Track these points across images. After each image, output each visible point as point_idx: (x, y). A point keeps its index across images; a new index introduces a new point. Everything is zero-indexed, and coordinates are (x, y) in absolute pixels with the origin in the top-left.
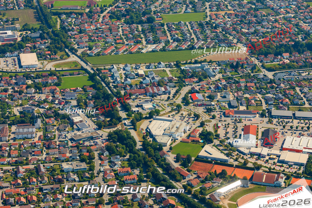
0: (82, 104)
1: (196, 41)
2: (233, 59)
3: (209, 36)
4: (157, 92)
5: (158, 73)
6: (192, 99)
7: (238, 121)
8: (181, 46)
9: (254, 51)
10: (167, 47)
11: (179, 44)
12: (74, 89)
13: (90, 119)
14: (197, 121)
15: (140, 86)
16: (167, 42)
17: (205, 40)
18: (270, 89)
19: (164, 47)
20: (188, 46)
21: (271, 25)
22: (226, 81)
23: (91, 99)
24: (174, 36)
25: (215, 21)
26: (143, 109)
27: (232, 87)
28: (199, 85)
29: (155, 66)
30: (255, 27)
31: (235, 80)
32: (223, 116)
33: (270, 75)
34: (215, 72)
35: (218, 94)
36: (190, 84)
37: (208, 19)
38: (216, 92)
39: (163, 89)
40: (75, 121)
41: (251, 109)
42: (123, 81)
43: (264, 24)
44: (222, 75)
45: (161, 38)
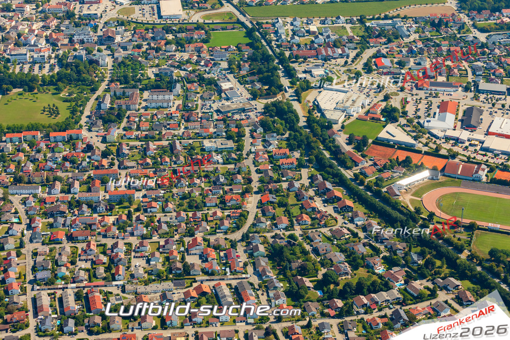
2: (435, 14)
4: (331, 54)
5: (336, 30)
6: (376, 65)
7: (434, 95)
9: (465, 6)
14: (380, 94)
15: (310, 47)
18: (481, 55)
22: (423, 43)
26: (312, 76)
27: (430, 51)
28: (387, 48)
29: (332, 22)
31: (435, 42)
32: (414, 88)
33: (482, 37)
34: (410, 32)
35: (411, 59)
36: (375, 45)
38: (408, 57)
39: (340, 51)
41: (452, 80)
42: (289, 40)
44: (418, 35)
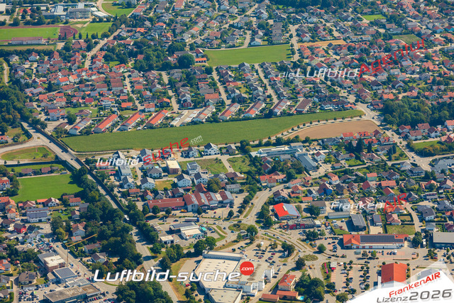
0: (61, 230)
1: (276, 100)
2: (351, 134)
3: (301, 89)
4: (207, 203)
5: (207, 166)
6: (276, 216)
7: (370, 255)
8: (248, 111)
9: (391, 118)
10: (220, 114)
11: (243, 108)
12: (44, 200)
13: (79, 260)
14: (290, 259)
15: (173, 193)
16: (220, 104)
17: (294, 98)
18: (427, 190)
19: (214, 115)
20: (261, 112)
21: (419, 66)
22: (339, 177)
23: (78, 221)
24: (234, 92)
25: (311, 61)
26: (181, 237)
27: (353, 189)
28: (288, 188)
29: (200, 153)
30: (388, 71)
31: (356, 175)
32: (339, 247)
33: (424, 164)
34: (317, 161)
35: (327, 203)
36: (269, 185)
37: (296, 57)
38: (321, 199)
39: (218, 197)
40: (49, 266)
41: (392, 231)
42: (139, 183)
43: (404, 63)
44: (331, 165)
45: (207, 97)
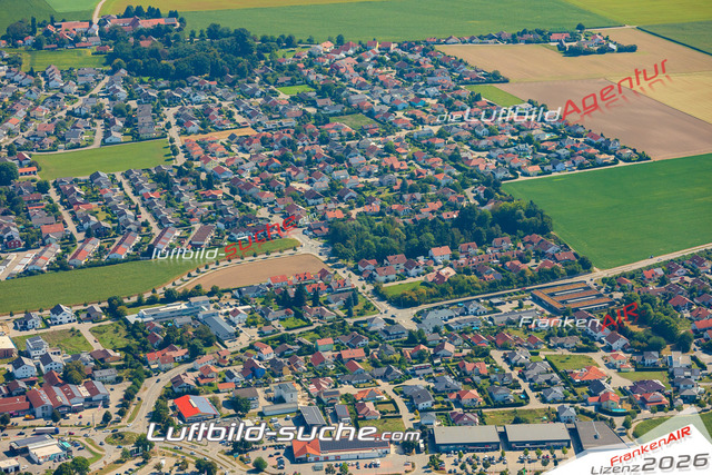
1: (156, 231)
2: (284, 278)
3: (195, 210)
4: (66, 402)
5: (59, 341)
6: (180, 416)
7: (338, 471)
8: (115, 250)
9: (344, 249)
10: (69, 257)
11: (105, 245)
15: (8, 388)
16: (68, 241)
17: (185, 225)
18: (414, 361)
19: (60, 258)
20: (135, 249)
21: (377, 163)
22: (273, 348)
24: (87, 219)
25: (205, 163)
26: (31, 460)
27: (297, 367)
28: (193, 370)
29: (44, 321)
30: (330, 174)
31: (300, 343)
33: (405, 319)
35: (259, 390)
36: (163, 367)
37: (180, 160)
43: (352, 161)
44: (257, 330)
45: (45, 229)
